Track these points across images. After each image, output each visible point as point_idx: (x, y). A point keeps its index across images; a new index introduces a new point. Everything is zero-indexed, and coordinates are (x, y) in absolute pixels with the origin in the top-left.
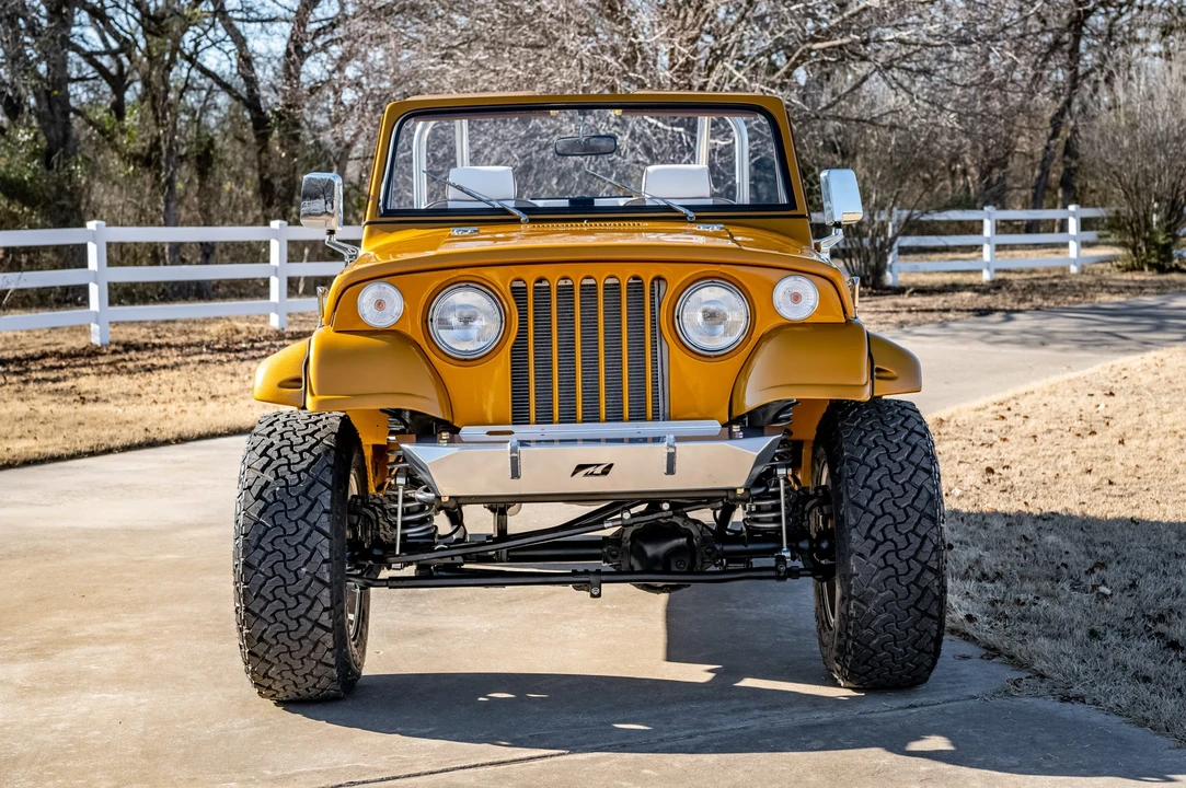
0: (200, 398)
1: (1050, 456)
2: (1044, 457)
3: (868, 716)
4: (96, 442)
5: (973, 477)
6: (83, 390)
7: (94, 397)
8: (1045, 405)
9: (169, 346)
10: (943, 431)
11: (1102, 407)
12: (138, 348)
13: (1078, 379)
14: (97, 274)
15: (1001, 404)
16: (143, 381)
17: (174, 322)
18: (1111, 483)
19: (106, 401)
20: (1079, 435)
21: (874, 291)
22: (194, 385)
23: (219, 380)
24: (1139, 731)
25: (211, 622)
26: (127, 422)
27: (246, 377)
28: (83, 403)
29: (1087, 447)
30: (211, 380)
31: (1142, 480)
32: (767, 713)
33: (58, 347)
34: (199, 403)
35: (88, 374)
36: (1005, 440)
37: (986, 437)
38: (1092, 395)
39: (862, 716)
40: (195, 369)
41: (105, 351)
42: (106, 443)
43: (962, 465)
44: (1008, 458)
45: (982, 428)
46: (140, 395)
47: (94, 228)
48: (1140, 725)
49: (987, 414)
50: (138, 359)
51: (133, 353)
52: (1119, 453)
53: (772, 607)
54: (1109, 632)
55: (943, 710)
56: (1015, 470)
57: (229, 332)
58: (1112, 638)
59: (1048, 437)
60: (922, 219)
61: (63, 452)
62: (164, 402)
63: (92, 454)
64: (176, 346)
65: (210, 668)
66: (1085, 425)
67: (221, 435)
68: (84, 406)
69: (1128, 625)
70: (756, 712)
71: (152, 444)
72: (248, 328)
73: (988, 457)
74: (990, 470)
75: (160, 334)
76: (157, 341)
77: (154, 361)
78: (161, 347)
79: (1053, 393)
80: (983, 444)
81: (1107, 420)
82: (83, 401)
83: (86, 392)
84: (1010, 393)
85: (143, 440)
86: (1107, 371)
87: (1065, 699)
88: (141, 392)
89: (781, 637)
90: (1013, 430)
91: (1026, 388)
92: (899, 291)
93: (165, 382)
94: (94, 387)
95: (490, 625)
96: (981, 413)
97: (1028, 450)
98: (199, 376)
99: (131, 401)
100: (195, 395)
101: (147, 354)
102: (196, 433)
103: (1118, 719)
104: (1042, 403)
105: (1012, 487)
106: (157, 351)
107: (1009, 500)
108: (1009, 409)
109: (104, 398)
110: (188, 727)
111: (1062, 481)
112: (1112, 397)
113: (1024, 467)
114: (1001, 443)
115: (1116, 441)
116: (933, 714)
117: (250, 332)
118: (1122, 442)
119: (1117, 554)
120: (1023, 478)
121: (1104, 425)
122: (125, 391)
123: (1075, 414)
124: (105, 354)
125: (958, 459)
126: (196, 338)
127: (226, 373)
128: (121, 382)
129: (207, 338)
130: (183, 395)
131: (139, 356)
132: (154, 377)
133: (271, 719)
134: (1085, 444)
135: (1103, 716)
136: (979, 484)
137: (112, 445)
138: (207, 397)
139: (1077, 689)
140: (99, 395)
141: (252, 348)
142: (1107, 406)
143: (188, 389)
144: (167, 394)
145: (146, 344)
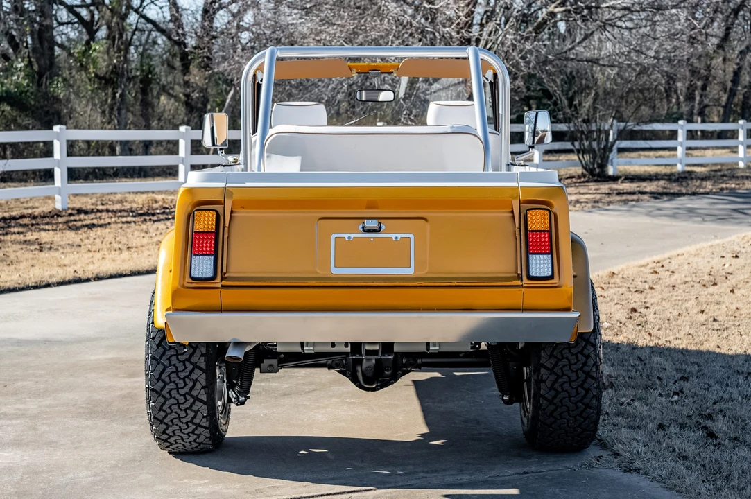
0: (120, 249)
1: (679, 300)
2: (675, 300)
3: (494, 478)
4: (39, 279)
5: (621, 315)
6: (43, 241)
7: (49, 246)
8: (689, 263)
9: (108, 211)
10: (612, 281)
11: (727, 265)
12: (86, 212)
13: (718, 245)
14: (59, 161)
15: (659, 262)
16: (85, 235)
17: (115, 193)
18: (714, 320)
19: (57, 250)
20: (704, 286)
21: (599, 179)
22: (118, 239)
23: (135, 236)
24: (668, 492)
25: (84, 405)
26: (65, 265)
27: (154, 234)
28: (41, 251)
29: (708, 294)
30: (130, 236)
31: (737, 319)
32: (428, 475)
33: (33, 210)
34: (118, 252)
35: (48, 230)
36: (652, 288)
37: (640, 286)
38: (723, 257)
39: (490, 479)
40: (121, 228)
41: (64, 213)
42: (47, 279)
43: (616, 306)
44: (650, 300)
45: (640, 279)
46: (80, 246)
47: (58, 130)
48: (670, 489)
49: (647, 270)
50: (85, 220)
51: (82, 216)
52: (727, 299)
53: (456, 403)
54: (672, 425)
55: (544, 476)
56: (652, 310)
57: (150, 202)
58: (674, 429)
59: (683, 287)
60: (634, 129)
61: (17, 285)
62: (94, 252)
63: (36, 287)
64: (113, 211)
65: (75, 436)
66: (712, 278)
67: (125, 275)
68: (40, 253)
69: (688, 421)
70: (422, 474)
71: (78, 281)
72: (163, 199)
73: (637, 300)
74: (634, 310)
75: (104, 203)
76: (100, 207)
77: (95, 222)
78: (101, 211)
79: (697, 255)
80: (635, 292)
81: (728, 275)
82: (41, 250)
83: (45, 243)
84: (667, 255)
85: (71, 278)
86: (740, 240)
87: (628, 470)
88: (82, 244)
89: (455, 423)
90: (661, 281)
91: (680, 251)
92: (614, 179)
93: (99, 237)
94: (50, 240)
95: (266, 411)
96: (643, 269)
97: (666, 295)
98: (123, 233)
99: (73, 250)
100: (116, 246)
101: (92, 216)
102: (109, 274)
103: (657, 485)
104: (687, 262)
105: (646, 322)
106: (99, 214)
107: (640, 331)
108: (663, 266)
109: (55, 247)
110: (50, 476)
111: (681, 318)
112: (736, 259)
113: (659, 308)
114: (649, 291)
115: (729, 290)
116: (536, 479)
117: (164, 202)
118: (732, 291)
119: (699, 371)
120: (655, 316)
121: (724, 278)
122: (71, 242)
123: (707, 270)
124: (64, 216)
125: (616, 302)
126: (127, 206)
127: (142, 230)
128: (71, 236)
129: (135, 206)
130: (109, 246)
131: (86, 217)
132: (92, 234)
133: (105, 472)
134: (706, 293)
135: (648, 482)
136: (624, 320)
137: (50, 281)
138: (124, 248)
139: (637, 464)
140: (52, 246)
141: (164, 213)
142: (731, 265)
143: (113, 242)
144: (99, 245)
145: (93, 209)
